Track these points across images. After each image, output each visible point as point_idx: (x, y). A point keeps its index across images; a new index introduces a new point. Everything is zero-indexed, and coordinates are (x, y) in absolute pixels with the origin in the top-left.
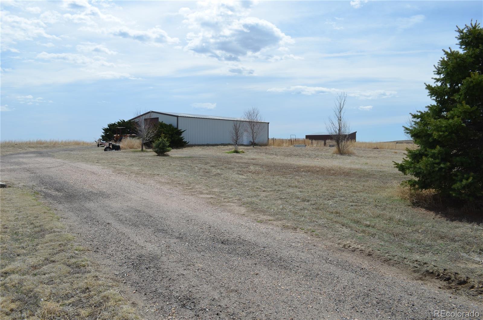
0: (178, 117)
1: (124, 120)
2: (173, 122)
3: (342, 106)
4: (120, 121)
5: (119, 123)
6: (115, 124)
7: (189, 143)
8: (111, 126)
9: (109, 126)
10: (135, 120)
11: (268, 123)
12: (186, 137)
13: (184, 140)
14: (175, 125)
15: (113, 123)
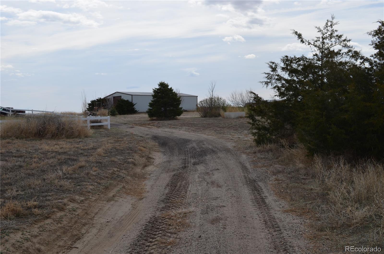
0: (132, 95)
1: (100, 98)
2: (129, 98)
3: (213, 87)
4: (98, 99)
5: (97, 100)
6: (95, 100)
7: (139, 111)
8: (93, 102)
9: (91, 102)
10: (108, 97)
11: (197, 96)
12: (137, 107)
13: (135, 110)
14: (130, 100)
15: (94, 100)
